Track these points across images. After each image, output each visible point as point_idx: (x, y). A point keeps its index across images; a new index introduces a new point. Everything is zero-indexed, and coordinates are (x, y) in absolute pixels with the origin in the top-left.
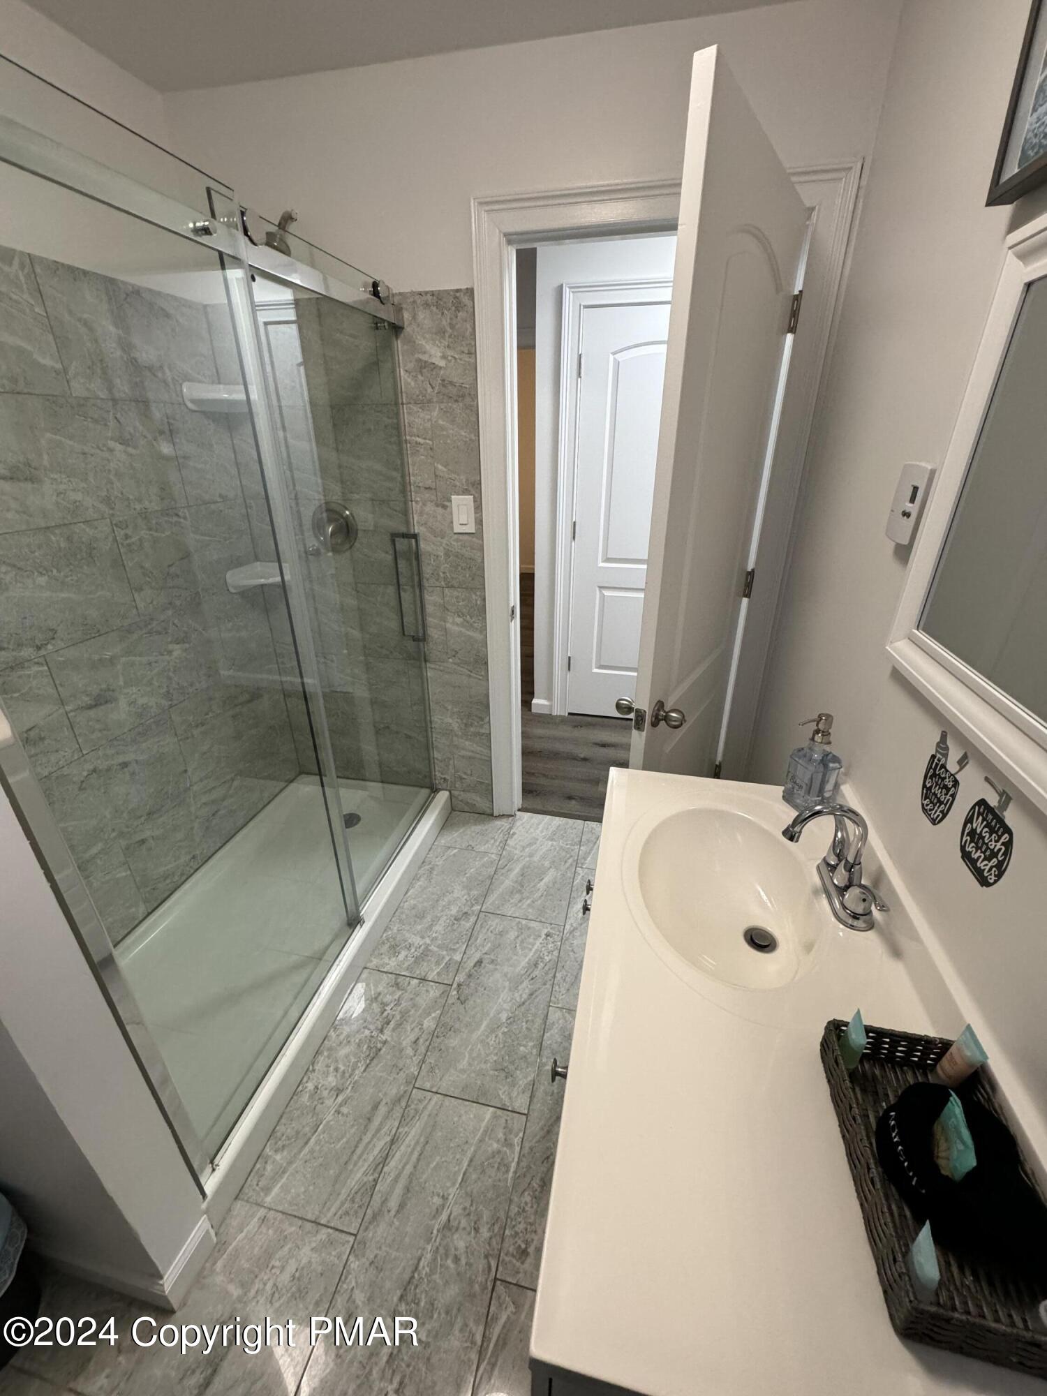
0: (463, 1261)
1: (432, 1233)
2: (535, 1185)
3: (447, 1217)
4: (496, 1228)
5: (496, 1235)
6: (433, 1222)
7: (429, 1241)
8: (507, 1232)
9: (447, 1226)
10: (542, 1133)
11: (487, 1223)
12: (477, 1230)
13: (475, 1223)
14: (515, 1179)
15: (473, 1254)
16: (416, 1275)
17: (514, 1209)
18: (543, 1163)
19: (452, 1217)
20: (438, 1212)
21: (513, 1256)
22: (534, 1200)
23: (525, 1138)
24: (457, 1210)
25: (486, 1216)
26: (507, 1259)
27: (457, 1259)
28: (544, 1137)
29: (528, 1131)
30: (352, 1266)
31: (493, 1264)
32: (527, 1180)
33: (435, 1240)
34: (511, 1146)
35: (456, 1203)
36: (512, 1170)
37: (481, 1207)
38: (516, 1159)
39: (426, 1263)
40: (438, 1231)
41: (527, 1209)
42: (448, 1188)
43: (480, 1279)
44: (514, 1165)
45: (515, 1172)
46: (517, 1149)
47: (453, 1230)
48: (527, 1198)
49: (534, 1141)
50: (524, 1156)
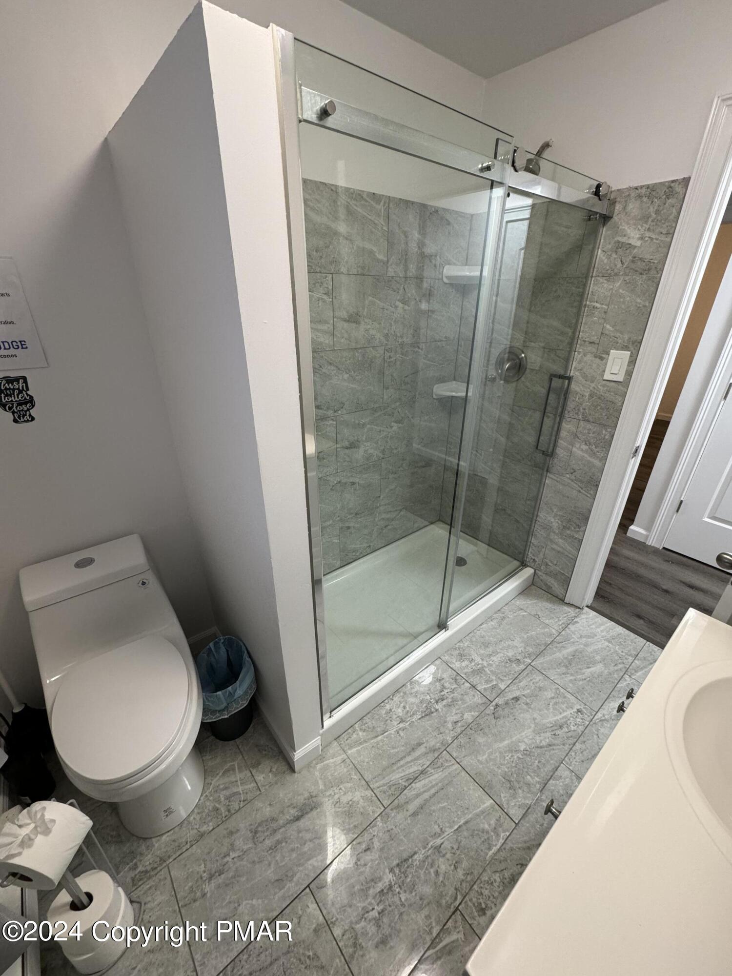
0: (441, 879)
1: (427, 844)
2: (506, 874)
3: (440, 843)
4: (469, 878)
5: (467, 882)
6: (431, 839)
7: (425, 848)
8: (475, 887)
9: (438, 848)
10: (524, 845)
11: (464, 870)
12: (456, 868)
13: (456, 863)
14: (492, 858)
15: (448, 879)
16: (410, 860)
17: (485, 877)
18: (517, 865)
19: (442, 846)
20: (435, 836)
21: (474, 904)
22: (502, 884)
23: (509, 838)
24: (447, 845)
25: (465, 864)
26: (470, 904)
27: (437, 873)
28: (524, 849)
29: (513, 835)
30: (378, 823)
31: (459, 898)
32: (503, 866)
33: (428, 851)
34: (498, 835)
35: (448, 839)
36: (493, 851)
37: (463, 856)
38: (498, 847)
39: (418, 859)
40: (432, 847)
41: (494, 884)
42: (446, 827)
43: (448, 899)
44: (494, 849)
45: (495, 854)
46: (501, 841)
47: (441, 854)
48: (497, 877)
49: (516, 845)
50: (505, 849)
